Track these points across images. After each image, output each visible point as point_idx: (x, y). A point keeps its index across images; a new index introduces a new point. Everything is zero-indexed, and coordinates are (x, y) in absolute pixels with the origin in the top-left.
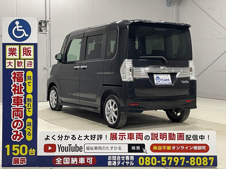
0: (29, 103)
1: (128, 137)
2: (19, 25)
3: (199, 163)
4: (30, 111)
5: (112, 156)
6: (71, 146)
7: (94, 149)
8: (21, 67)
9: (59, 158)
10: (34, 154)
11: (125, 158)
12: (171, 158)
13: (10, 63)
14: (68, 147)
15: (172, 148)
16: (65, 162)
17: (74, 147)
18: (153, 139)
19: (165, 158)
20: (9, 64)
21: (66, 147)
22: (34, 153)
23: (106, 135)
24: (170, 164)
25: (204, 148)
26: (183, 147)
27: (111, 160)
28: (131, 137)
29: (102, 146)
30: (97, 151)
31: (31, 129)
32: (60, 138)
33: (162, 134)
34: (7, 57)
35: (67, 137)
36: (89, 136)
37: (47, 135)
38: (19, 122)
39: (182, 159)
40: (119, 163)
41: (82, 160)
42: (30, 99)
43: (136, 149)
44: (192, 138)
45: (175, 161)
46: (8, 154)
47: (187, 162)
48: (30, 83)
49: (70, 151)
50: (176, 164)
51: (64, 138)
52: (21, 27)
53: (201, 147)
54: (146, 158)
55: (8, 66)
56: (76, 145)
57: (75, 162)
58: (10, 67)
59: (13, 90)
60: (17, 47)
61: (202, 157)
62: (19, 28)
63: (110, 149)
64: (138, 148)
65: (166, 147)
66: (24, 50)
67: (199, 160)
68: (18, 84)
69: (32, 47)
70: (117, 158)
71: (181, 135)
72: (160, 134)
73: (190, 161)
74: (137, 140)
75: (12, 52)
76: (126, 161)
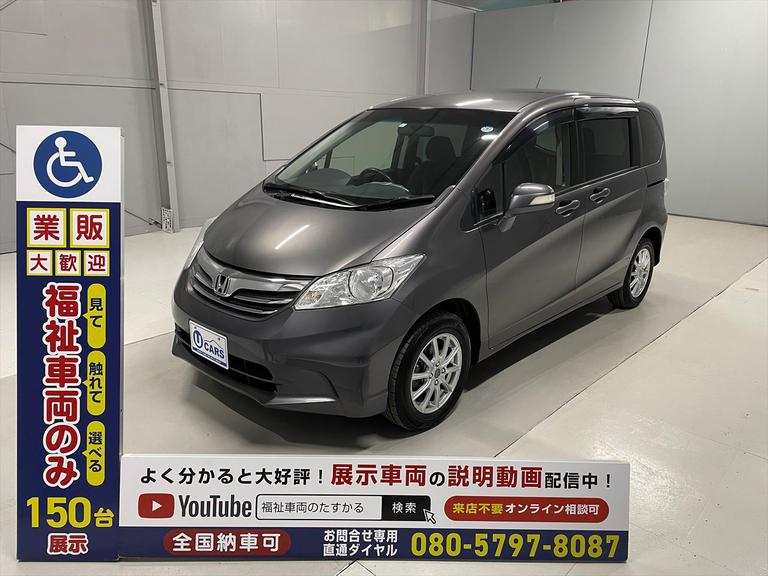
0: (96, 377)
1: (384, 477)
2: (65, 149)
3: (578, 550)
4: (99, 402)
5: (335, 529)
6: (218, 500)
7: (284, 508)
8: (72, 273)
9: (182, 534)
10: (110, 525)
11: (372, 536)
12: (503, 537)
13: (39, 259)
14: (209, 503)
15: (505, 508)
16: (200, 544)
17: (227, 503)
18: (454, 484)
19: (485, 536)
20: (36, 262)
21: (202, 503)
22: (111, 521)
23: (321, 471)
24: (498, 554)
25: (595, 509)
26: (536, 507)
27: (334, 542)
28: (391, 477)
29: (308, 500)
30: (293, 514)
31: (102, 452)
32: (187, 476)
33: (479, 468)
34: (31, 242)
35: (205, 475)
36: (271, 473)
37: (149, 469)
38: (67, 433)
39: (533, 540)
40: (355, 549)
41: (249, 541)
42: (99, 365)
43: (404, 510)
44: (562, 482)
45: (512, 543)
46: (35, 523)
47: (547, 547)
48: (97, 317)
49: (214, 515)
50: (515, 554)
51: (197, 477)
52: (73, 154)
53: (585, 506)
54: (432, 537)
55: (32, 269)
56: (233, 496)
57: (230, 546)
58: (39, 272)
59: (47, 340)
60: (60, 213)
61: (587, 534)
62: (68, 159)
63: (330, 509)
64: (411, 507)
65: (490, 507)
66: (79, 222)
67: (578, 542)
68: (63, 321)
69: (105, 213)
70: (349, 536)
71: (532, 473)
72: (475, 468)
73: (553, 545)
74: (407, 484)
75: (47, 228)
76: (374, 543)
